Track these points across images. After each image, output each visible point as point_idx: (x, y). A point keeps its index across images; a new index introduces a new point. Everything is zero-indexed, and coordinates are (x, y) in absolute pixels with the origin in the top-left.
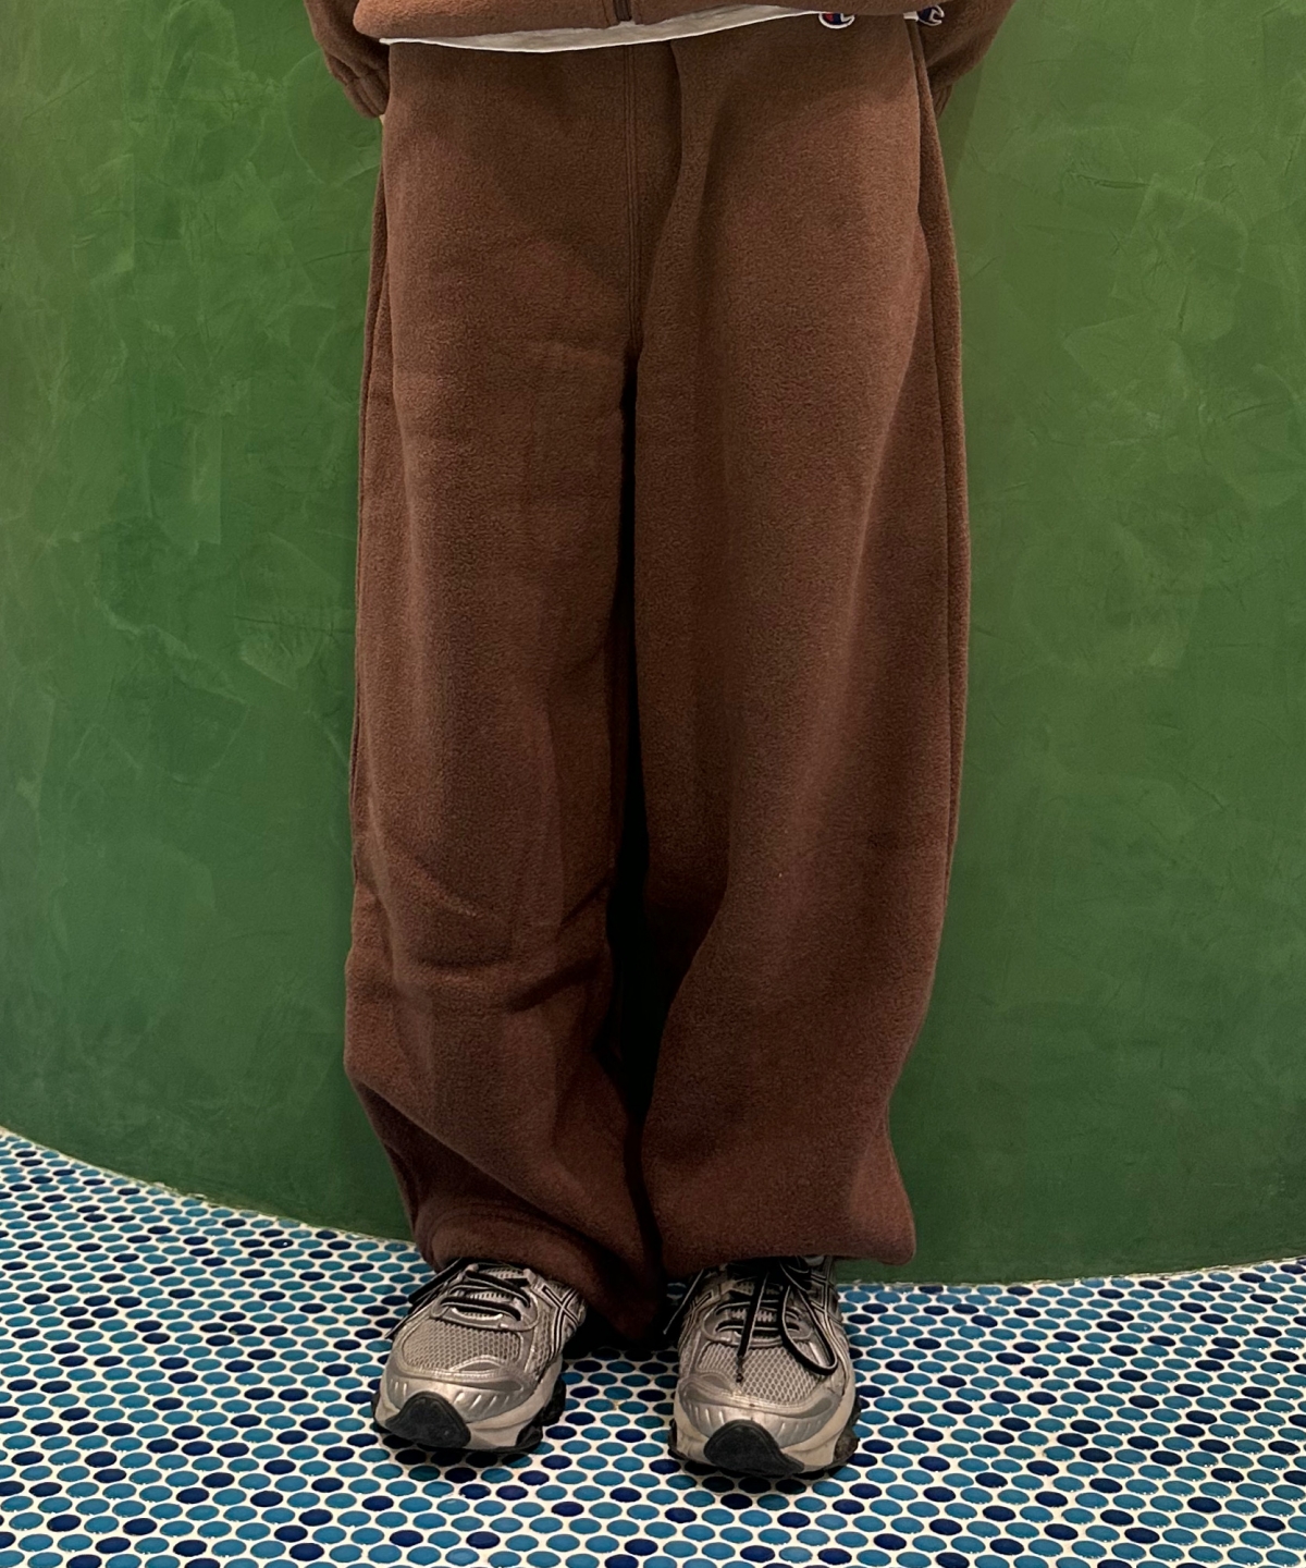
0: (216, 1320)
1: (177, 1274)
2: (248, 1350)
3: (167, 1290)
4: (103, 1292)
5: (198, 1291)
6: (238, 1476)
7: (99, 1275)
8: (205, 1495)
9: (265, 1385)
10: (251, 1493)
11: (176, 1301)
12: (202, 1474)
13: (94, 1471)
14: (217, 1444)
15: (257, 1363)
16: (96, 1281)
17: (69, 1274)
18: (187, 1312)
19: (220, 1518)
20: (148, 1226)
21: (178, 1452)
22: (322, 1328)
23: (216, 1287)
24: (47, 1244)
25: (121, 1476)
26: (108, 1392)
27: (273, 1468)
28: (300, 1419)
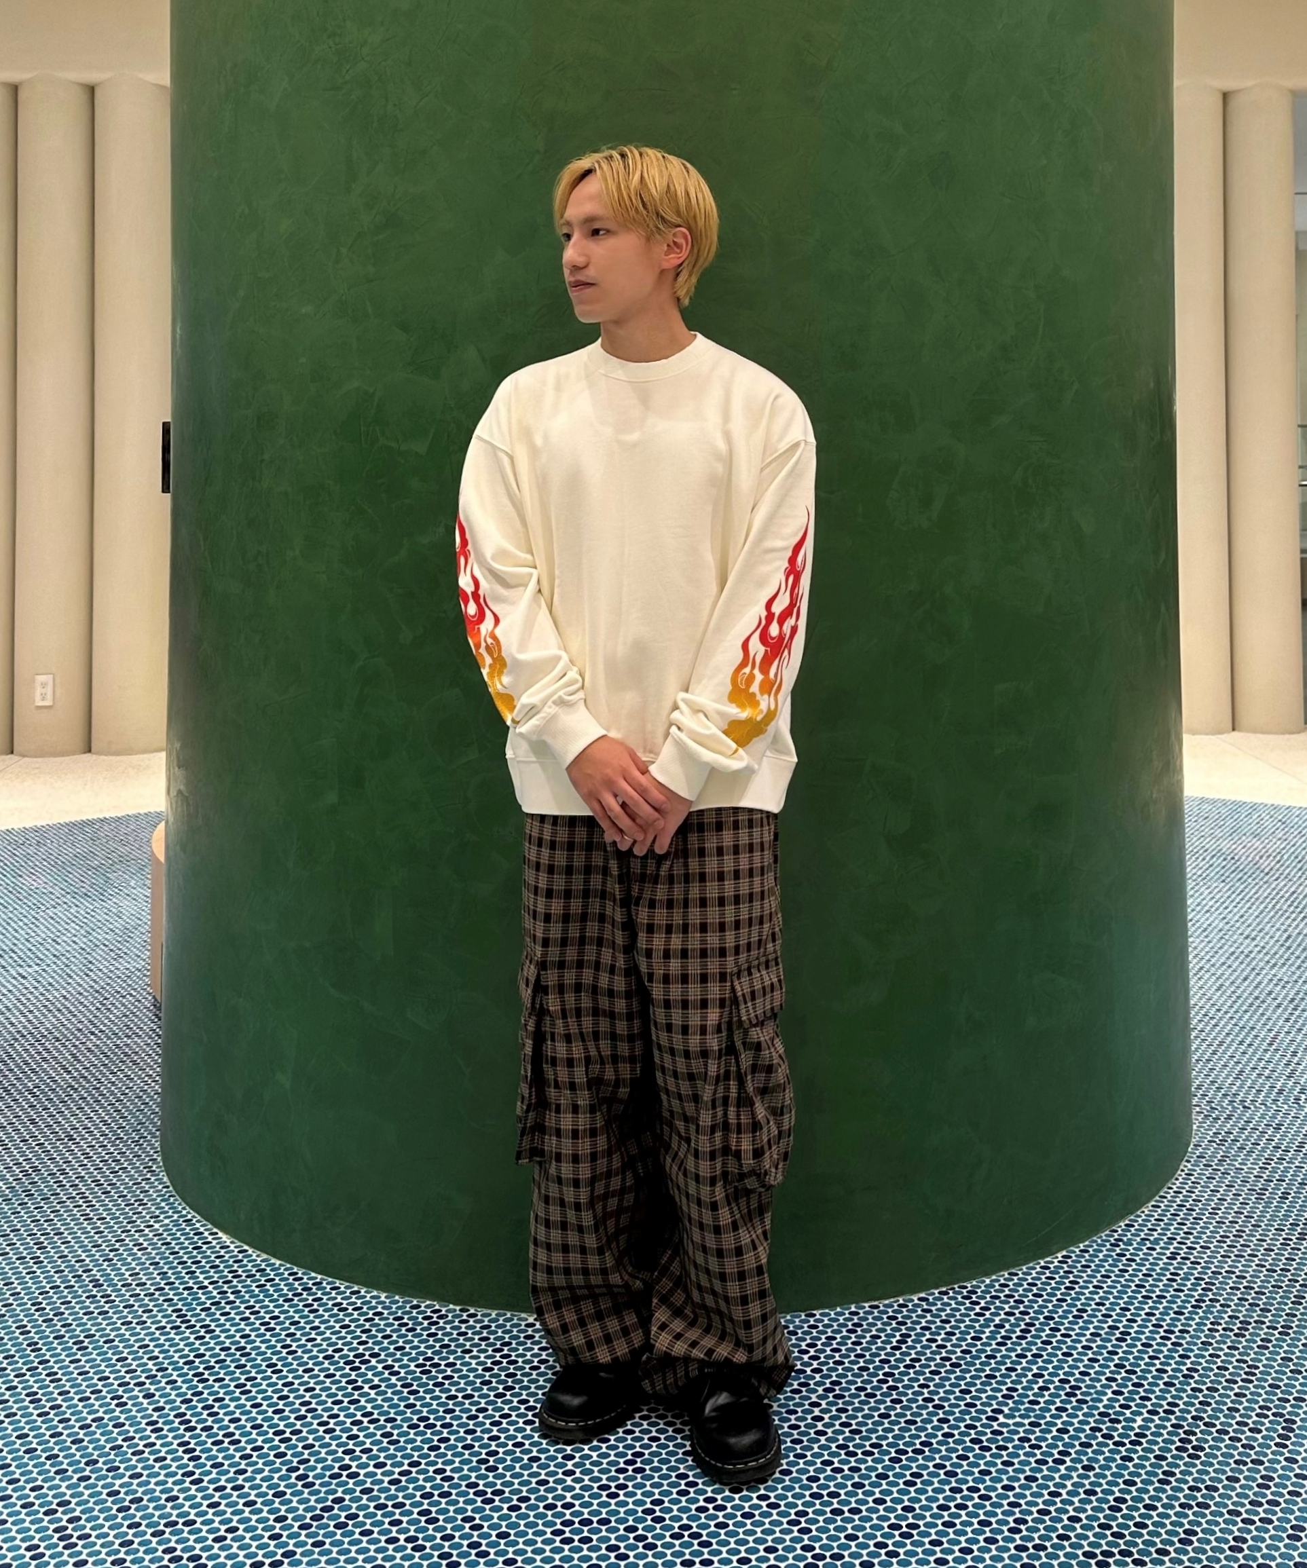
0: (421, 1361)
1: (394, 1338)
2: (440, 1376)
3: (392, 1347)
4: (361, 1351)
5: (408, 1346)
6: (452, 1437)
7: (355, 1342)
8: (439, 1448)
9: (453, 1393)
10: (460, 1445)
11: (398, 1353)
12: (436, 1438)
13: (386, 1440)
14: (439, 1423)
15: (447, 1382)
16: (355, 1345)
17: (340, 1342)
18: (406, 1358)
19: (449, 1457)
20: (371, 1312)
21: (422, 1428)
22: (474, 1362)
23: (416, 1343)
24: (323, 1326)
25: (399, 1442)
26: (379, 1402)
27: (467, 1432)
28: (474, 1408)
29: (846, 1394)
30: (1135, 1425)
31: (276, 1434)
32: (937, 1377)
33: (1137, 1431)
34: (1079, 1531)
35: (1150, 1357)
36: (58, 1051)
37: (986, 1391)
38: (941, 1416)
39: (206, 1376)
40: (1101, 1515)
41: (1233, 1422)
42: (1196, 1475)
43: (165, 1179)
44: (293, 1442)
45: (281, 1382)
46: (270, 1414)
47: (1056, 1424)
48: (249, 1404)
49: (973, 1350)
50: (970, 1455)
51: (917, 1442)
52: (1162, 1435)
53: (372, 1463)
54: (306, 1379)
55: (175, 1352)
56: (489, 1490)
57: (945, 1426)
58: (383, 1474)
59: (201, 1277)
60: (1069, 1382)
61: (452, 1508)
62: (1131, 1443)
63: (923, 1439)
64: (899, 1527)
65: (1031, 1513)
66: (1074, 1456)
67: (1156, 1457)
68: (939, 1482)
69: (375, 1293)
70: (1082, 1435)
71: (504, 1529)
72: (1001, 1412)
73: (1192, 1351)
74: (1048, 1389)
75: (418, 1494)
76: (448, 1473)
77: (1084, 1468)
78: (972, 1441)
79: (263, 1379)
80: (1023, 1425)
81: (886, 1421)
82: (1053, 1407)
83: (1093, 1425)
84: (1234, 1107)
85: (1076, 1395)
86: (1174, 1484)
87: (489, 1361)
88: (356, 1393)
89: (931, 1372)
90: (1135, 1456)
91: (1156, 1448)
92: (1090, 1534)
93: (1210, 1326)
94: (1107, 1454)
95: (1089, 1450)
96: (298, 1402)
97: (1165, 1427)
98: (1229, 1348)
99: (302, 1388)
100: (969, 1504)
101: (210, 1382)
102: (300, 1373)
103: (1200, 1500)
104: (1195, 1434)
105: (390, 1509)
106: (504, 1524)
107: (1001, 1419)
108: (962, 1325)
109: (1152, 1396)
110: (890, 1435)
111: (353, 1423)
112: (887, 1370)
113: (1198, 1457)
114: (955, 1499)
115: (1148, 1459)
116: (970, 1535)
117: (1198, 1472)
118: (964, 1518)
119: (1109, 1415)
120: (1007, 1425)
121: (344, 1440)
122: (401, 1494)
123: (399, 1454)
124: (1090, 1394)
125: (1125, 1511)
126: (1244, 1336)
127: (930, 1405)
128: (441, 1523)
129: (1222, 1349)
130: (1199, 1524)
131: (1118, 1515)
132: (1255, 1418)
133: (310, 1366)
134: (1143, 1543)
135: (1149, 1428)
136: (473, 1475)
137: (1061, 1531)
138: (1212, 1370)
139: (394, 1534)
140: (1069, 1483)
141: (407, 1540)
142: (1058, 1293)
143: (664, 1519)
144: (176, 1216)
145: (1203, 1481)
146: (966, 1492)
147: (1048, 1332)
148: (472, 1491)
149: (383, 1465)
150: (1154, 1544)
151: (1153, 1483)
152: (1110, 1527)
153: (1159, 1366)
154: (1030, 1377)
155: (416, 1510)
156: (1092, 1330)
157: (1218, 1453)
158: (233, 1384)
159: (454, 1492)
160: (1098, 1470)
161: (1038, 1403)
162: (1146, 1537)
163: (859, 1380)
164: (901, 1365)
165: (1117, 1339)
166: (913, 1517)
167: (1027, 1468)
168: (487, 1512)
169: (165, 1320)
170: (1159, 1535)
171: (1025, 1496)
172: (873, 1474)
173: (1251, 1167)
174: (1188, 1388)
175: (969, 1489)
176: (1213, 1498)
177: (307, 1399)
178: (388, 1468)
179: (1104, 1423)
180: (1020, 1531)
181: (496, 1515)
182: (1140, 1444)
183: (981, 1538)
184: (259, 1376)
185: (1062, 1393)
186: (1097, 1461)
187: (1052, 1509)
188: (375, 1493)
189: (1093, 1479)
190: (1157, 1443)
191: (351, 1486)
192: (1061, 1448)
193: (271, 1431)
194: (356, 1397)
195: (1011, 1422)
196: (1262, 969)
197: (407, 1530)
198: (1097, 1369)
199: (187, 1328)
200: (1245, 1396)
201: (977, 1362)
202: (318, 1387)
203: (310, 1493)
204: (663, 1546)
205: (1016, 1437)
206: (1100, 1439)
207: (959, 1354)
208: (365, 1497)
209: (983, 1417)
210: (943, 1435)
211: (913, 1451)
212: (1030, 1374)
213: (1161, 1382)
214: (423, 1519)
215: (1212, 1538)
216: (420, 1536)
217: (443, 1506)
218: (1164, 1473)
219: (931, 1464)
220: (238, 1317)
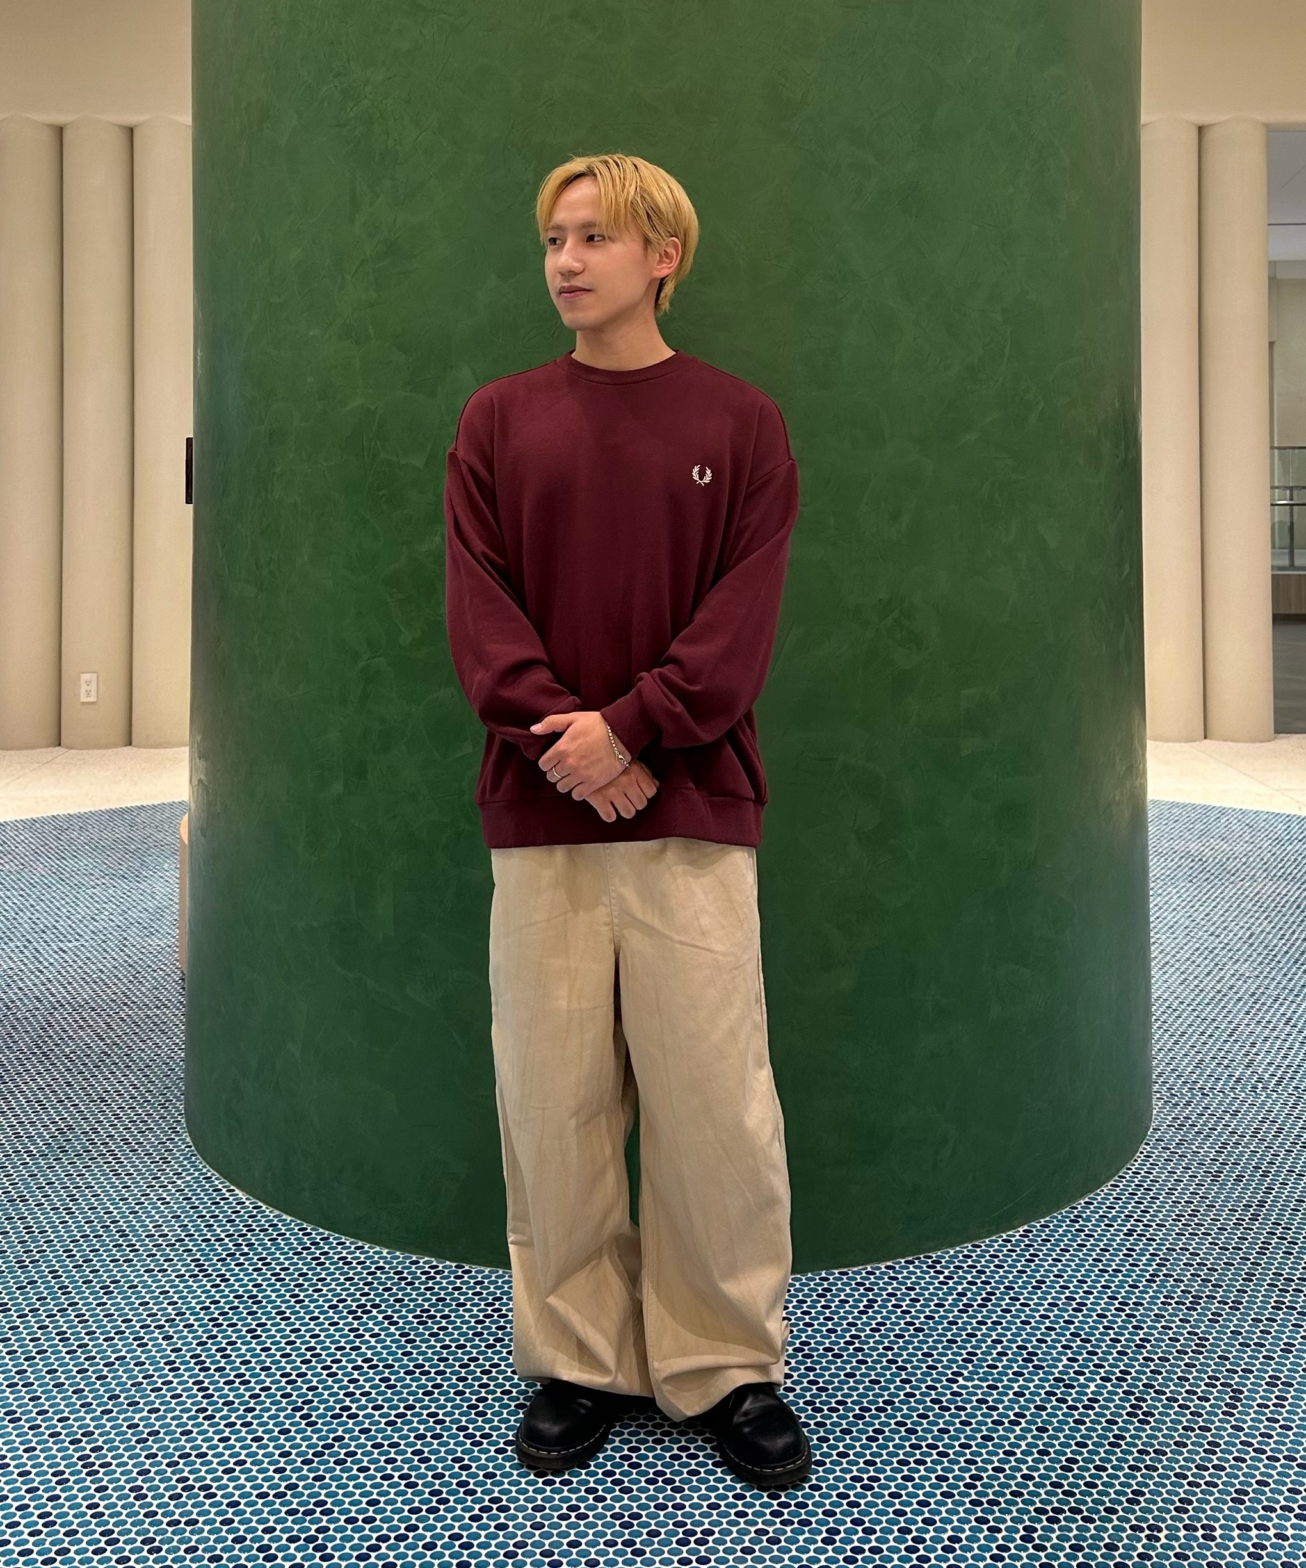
1: (394, 1291)
2: (436, 1327)
3: (392, 1299)
4: (363, 1302)
5: (406, 1299)
6: (445, 1384)
7: (358, 1293)
8: (433, 1393)
9: (447, 1343)
10: (452, 1391)
11: (398, 1305)
12: (430, 1384)
13: (384, 1385)
14: (433, 1371)
16: (358, 1296)
17: (344, 1293)
18: (404, 1310)
19: (442, 1402)
22: (467, 1315)
23: (414, 1296)
24: (329, 1278)
25: (396, 1386)
26: (379, 1349)
27: (459, 1379)
28: (466, 1357)
29: (815, 1354)
30: (1089, 1391)
31: (282, 1376)
32: (900, 1341)
33: (1090, 1396)
34: (1032, 1488)
35: (1104, 1327)
36: (91, 1017)
37: (947, 1355)
38: (904, 1377)
39: (220, 1321)
40: (1053, 1474)
41: (1183, 1390)
42: (1145, 1439)
43: (188, 1140)
44: (299, 1384)
45: (289, 1329)
46: (278, 1357)
47: (1012, 1388)
48: (259, 1348)
49: (936, 1316)
50: (930, 1414)
51: (880, 1400)
52: (1114, 1401)
53: (371, 1405)
54: (312, 1326)
55: (193, 1298)
56: (478, 1434)
57: (907, 1386)
58: (380, 1416)
59: (219, 1230)
60: (1026, 1348)
61: (443, 1449)
62: (1084, 1407)
63: (886, 1398)
64: (861, 1479)
65: (986, 1470)
66: (1029, 1417)
67: (1107, 1421)
68: (900, 1439)
69: (378, 1249)
70: (1037, 1398)
71: (491, 1470)
72: (961, 1374)
73: (1145, 1322)
74: (1007, 1354)
75: (413, 1435)
76: (441, 1417)
77: (1038, 1429)
78: (931, 1401)
79: (272, 1325)
80: (982, 1387)
81: (851, 1380)
82: (1010, 1372)
83: (1048, 1389)
84: (1193, 1094)
85: (1032, 1361)
86: (1124, 1447)
87: (481, 1314)
88: (358, 1340)
89: (895, 1336)
90: (1087, 1420)
91: (1108, 1413)
92: (1042, 1491)
93: (1163, 1300)
94: (1061, 1417)
95: (1044, 1413)
96: (304, 1347)
97: (1117, 1394)
98: (1180, 1320)
99: (308, 1335)
100: (928, 1460)
101: (224, 1327)
102: (307, 1320)
103: (1149, 1463)
104: (1145, 1400)
105: (386, 1448)
106: (491, 1465)
107: (961, 1381)
108: (926, 1293)
109: (1106, 1364)
110: (855, 1393)
111: (353, 1368)
112: (854, 1332)
113: (1148, 1423)
114: (915, 1455)
115: (1100, 1423)
116: (928, 1489)
117: (1147, 1436)
118: (923, 1473)
119: (1064, 1380)
120: (966, 1387)
121: (345, 1383)
122: (396, 1435)
123: (396, 1398)
124: (1047, 1360)
125: (1076, 1471)
126: (1196, 1309)
127: (894, 1366)
128: (432, 1462)
129: (1174, 1322)
130: (1147, 1485)
131: (1070, 1474)
132: (1204, 1388)
133: (316, 1314)
134: (1092, 1501)
135: (1102, 1394)
136: (464, 1419)
137: (1014, 1488)
138: (1164, 1341)
139: (389, 1472)
140: (1023, 1444)
141: (400, 1477)
142: (1019, 1264)
143: (640, 1465)
144: (196, 1174)
145: (1152, 1445)
146: (925, 1449)
147: (1008, 1301)
148: (462, 1434)
149: (382, 1407)
150: (1103, 1503)
151: (1104, 1446)
152: (1061, 1486)
153: (1113, 1336)
154: (989, 1343)
155: (410, 1450)
156: (1050, 1301)
157: (1168, 1419)
158: (245, 1329)
159: (445, 1434)
160: (1051, 1432)
161: (997, 1367)
162: (1096, 1496)
163: (827, 1341)
164: (868, 1329)
165: (1073, 1310)
166: (874, 1471)
167: (984, 1428)
168: (476, 1454)
169: (184, 1269)
170: (1108, 1494)
171: (981, 1455)
172: (838, 1429)
173: (1208, 1150)
174: (1140, 1357)
175: (928, 1446)
176: (1161, 1461)
177: (312, 1344)
178: (385, 1410)
179: (1059, 1388)
180: (975, 1487)
181: (483, 1457)
182: (1093, 1408)
183: (938, 1492)
184: (269, 1323)
185: (1020, 1359)
186: (1051, 1423)
187: (1006, 1467)
188: (373, 1433)
189: (1046, 1440)
190: (1108, 1408)
191: (350, 1426)
192: (1017, 1410)
193: (279, 1373)
194: (357, 1344)
195: (970, 1384)
196: (1224, 965)
197: (401, 1468)
198: (1054, 1337)
199: (204, 1276)
200: (1195, 1366)
201: (940, 1327)
202: (323, 1334)
203: (313, 1432)
204: (638, 1490)
205: (974, 1399)
206: (1055, 1403)
207: (923, 1319)
208: (363, 1436)
209: (944, 1379)
210: (905, 1395)
211: (876, 1409)
212: (989, 1340)
213: (1114, 1351)
214: (416, 1458)
215: (1159, 1499)
216: (413, 1473)
217: (435, 1446)
218: (1115, 1436)
219: (892, 1422)
220: (251, 1268)
